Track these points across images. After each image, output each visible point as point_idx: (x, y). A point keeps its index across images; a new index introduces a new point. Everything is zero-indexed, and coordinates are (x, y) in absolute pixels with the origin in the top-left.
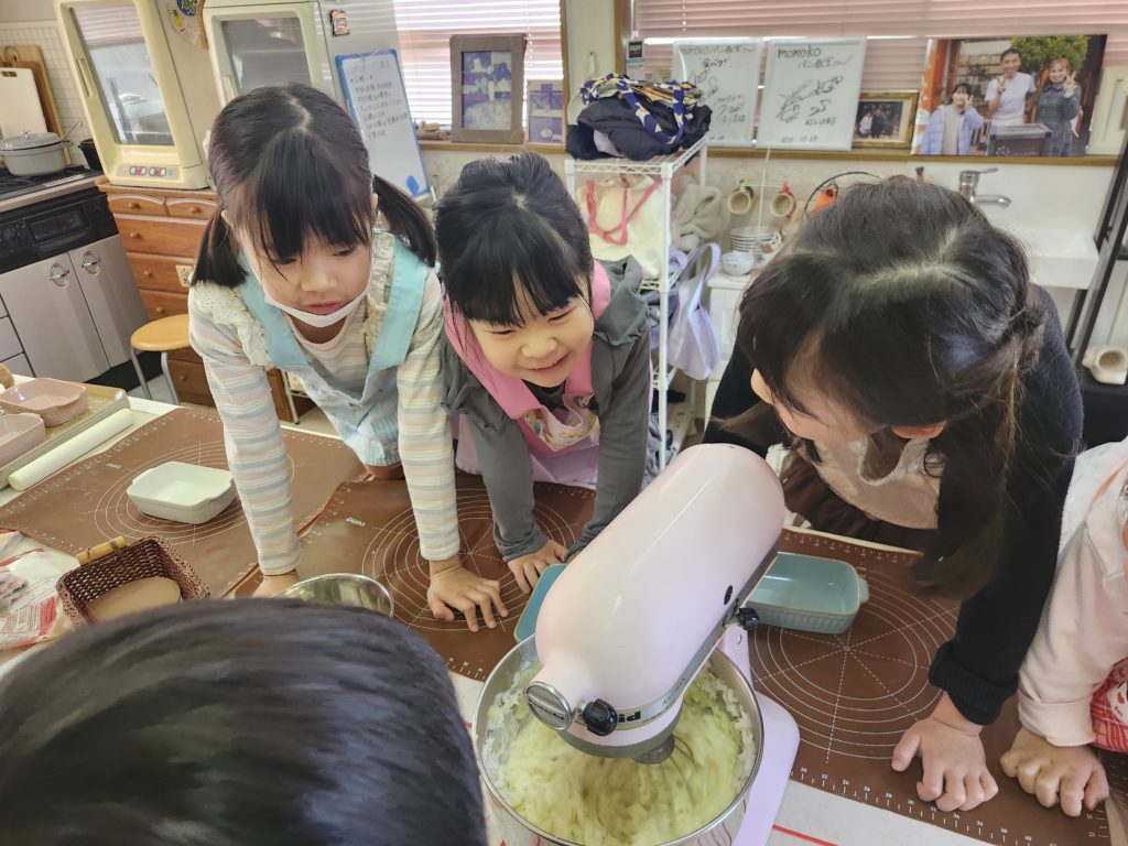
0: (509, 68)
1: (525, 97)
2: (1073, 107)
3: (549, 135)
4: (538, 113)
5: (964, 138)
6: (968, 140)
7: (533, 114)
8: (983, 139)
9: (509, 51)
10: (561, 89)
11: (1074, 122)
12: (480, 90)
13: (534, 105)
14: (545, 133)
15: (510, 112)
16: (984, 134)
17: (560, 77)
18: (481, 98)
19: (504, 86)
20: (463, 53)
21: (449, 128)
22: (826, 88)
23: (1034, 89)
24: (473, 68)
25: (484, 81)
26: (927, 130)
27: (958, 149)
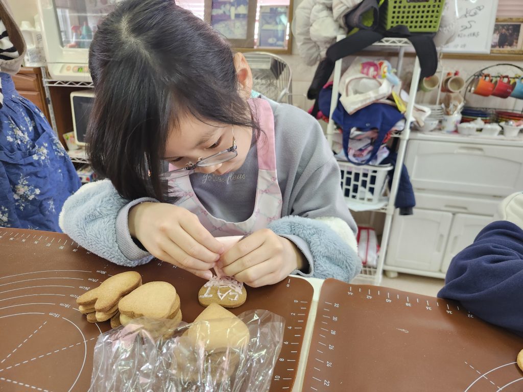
1: (257, 18)
3: (274, 42)
4: (267, 27)
7: (263, 29)
12: (224, 12)
13: (264, 23)
14: (271, 41)
15: (246, 28)
17: (288, 4)
18: (225, 18)
19: (243, 10)
22: (472, 13)
25: (228, 6)
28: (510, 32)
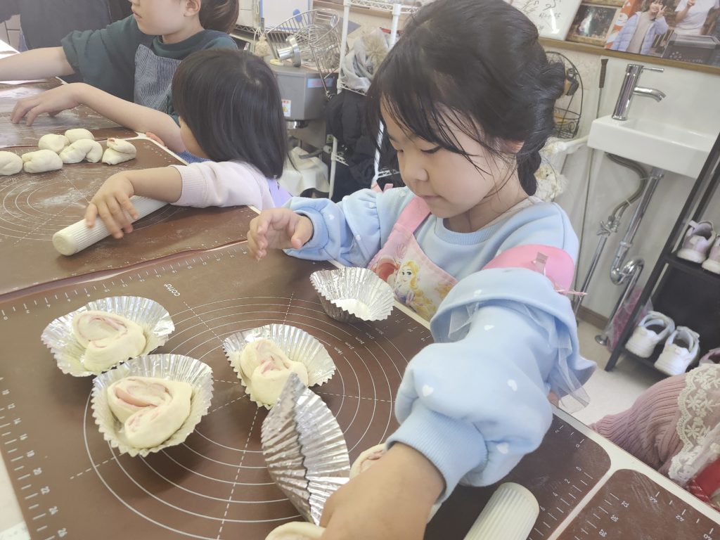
5: (648, 41)
6: (650, 43)
8: (663, 44)
16: (666, 39)
26: (622, 30)
27: (641, 49)
28: (603, 17)
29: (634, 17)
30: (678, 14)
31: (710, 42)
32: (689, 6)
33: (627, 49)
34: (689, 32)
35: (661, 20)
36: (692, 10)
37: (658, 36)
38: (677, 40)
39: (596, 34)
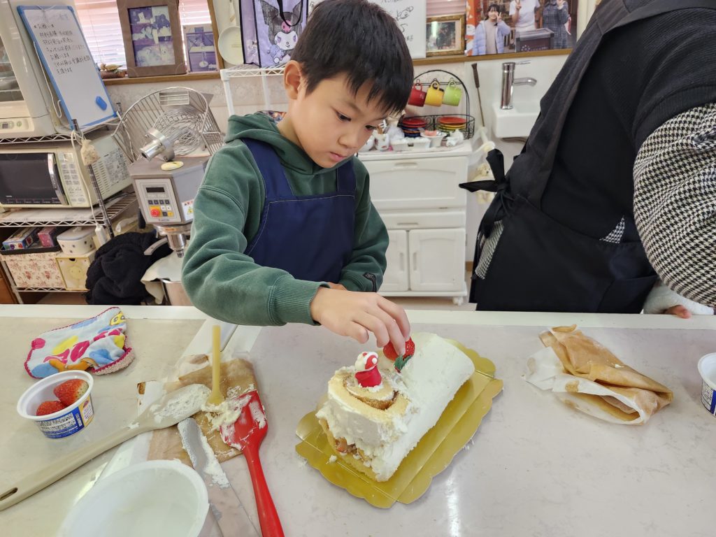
0: (168, 18)
1: (183, 39)
2: (564, 16)
3: (206, 66)
4: (194, 49)
5: (499, 42)
6: (502, 43)
7: (190, 51)
8: (512, 42)
9: (166, 5)
10: (211, 30)
11: (567, 25)
13: (191, 44)
14: (202, 64)
15: (173, 51)
16: (512, 38)
17: (210, 22)
18: (148, 43)
19: (166, 32)
20: (129, 10)
21: (125, 68)
22: (403, 16)
23: (539, 6)
24: (139, 20)
25: (149, 29)
26: (475, 39)
27: (497, 50)
29: (479, 26)
30: (514, 17)
31: (545, 32)
32: (518, 10)
33: (486, 52)
34: (527, 28)
35: (502, 24)
36: (521, 11)
37: (505, 37)
38: (521, 37)
39: (446, 46)
